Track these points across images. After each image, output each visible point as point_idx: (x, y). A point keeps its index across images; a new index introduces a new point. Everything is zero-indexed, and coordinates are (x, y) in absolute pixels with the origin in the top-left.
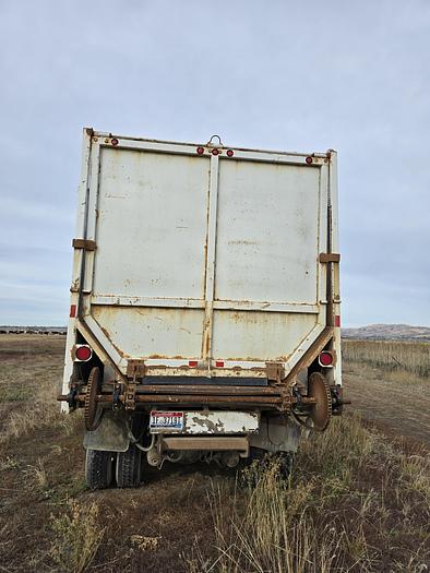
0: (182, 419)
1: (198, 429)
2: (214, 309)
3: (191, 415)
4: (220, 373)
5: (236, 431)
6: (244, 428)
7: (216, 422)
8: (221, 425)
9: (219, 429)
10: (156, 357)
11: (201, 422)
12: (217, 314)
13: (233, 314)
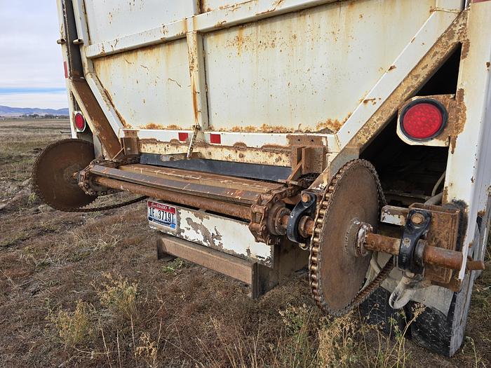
0: (175, 216)
1: (192, 235)
2: (199, 33)
3: (185, 214)
4: (218, 155)
5: (238, 252)
6: (248, 251)
7: (212, 231)
8: (218, 237)
9: (217, 242)
10: (152, 127)
11: (196, 226)
12: (211, 41)
13: (234, 34)
